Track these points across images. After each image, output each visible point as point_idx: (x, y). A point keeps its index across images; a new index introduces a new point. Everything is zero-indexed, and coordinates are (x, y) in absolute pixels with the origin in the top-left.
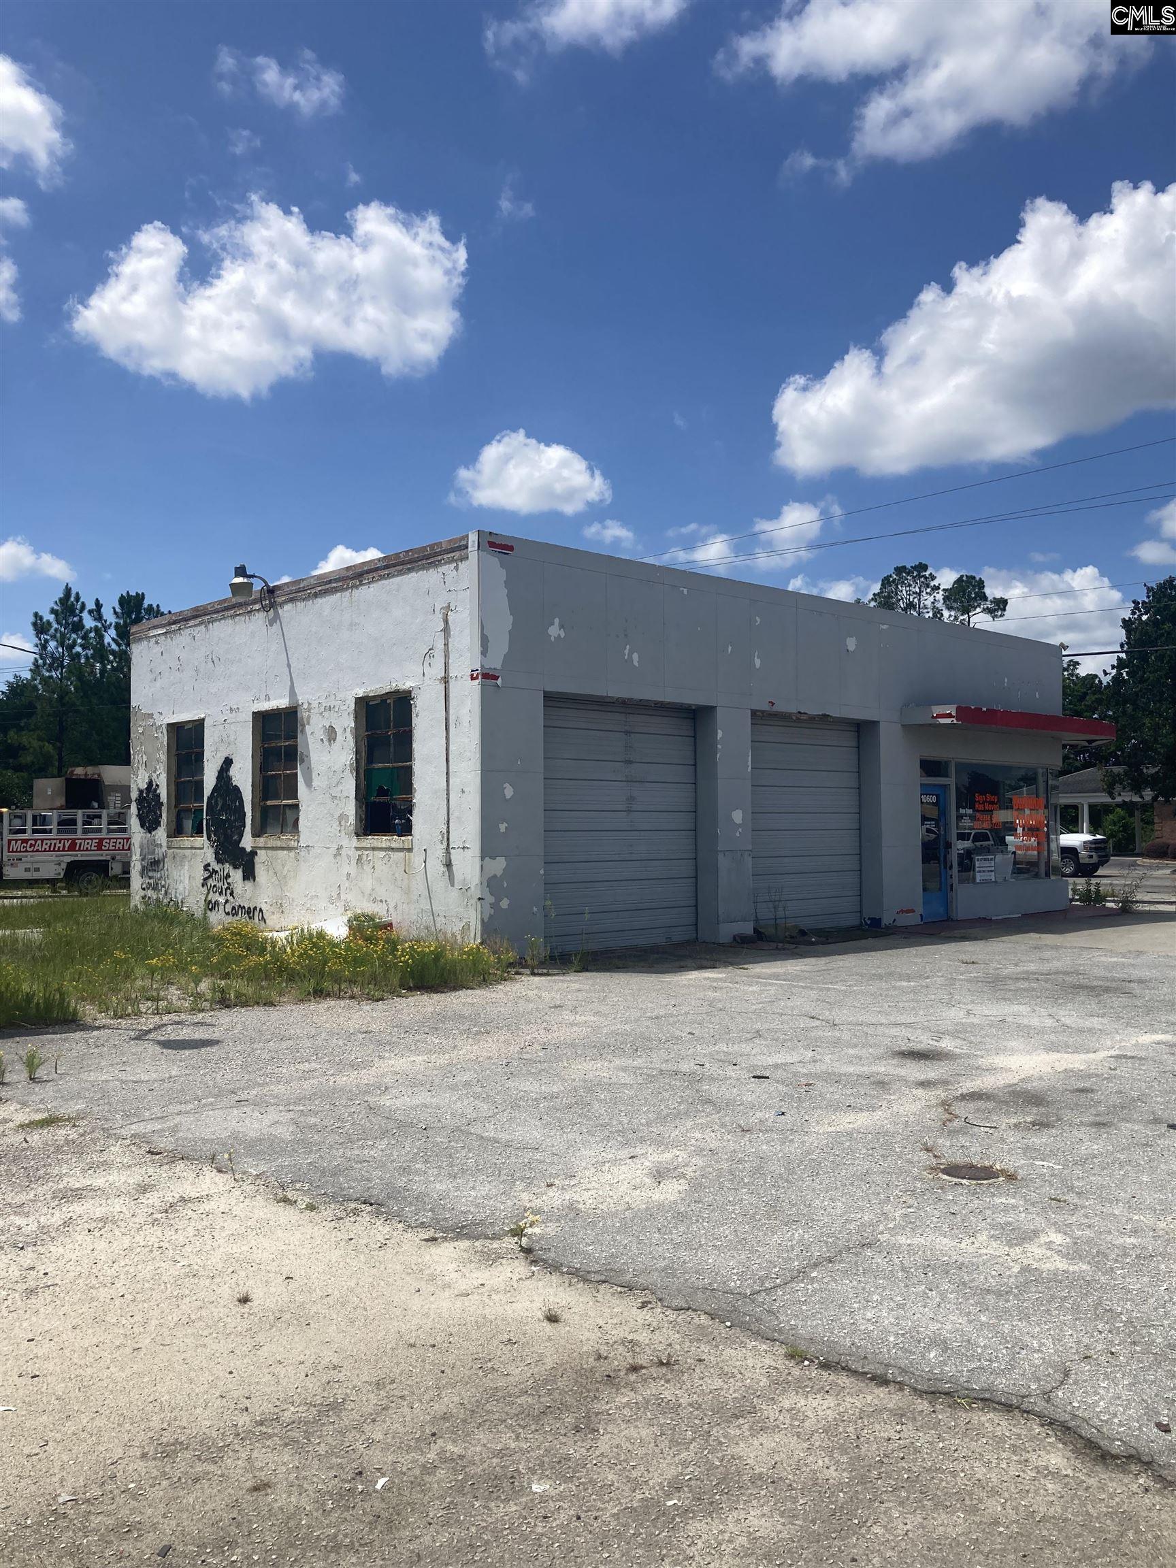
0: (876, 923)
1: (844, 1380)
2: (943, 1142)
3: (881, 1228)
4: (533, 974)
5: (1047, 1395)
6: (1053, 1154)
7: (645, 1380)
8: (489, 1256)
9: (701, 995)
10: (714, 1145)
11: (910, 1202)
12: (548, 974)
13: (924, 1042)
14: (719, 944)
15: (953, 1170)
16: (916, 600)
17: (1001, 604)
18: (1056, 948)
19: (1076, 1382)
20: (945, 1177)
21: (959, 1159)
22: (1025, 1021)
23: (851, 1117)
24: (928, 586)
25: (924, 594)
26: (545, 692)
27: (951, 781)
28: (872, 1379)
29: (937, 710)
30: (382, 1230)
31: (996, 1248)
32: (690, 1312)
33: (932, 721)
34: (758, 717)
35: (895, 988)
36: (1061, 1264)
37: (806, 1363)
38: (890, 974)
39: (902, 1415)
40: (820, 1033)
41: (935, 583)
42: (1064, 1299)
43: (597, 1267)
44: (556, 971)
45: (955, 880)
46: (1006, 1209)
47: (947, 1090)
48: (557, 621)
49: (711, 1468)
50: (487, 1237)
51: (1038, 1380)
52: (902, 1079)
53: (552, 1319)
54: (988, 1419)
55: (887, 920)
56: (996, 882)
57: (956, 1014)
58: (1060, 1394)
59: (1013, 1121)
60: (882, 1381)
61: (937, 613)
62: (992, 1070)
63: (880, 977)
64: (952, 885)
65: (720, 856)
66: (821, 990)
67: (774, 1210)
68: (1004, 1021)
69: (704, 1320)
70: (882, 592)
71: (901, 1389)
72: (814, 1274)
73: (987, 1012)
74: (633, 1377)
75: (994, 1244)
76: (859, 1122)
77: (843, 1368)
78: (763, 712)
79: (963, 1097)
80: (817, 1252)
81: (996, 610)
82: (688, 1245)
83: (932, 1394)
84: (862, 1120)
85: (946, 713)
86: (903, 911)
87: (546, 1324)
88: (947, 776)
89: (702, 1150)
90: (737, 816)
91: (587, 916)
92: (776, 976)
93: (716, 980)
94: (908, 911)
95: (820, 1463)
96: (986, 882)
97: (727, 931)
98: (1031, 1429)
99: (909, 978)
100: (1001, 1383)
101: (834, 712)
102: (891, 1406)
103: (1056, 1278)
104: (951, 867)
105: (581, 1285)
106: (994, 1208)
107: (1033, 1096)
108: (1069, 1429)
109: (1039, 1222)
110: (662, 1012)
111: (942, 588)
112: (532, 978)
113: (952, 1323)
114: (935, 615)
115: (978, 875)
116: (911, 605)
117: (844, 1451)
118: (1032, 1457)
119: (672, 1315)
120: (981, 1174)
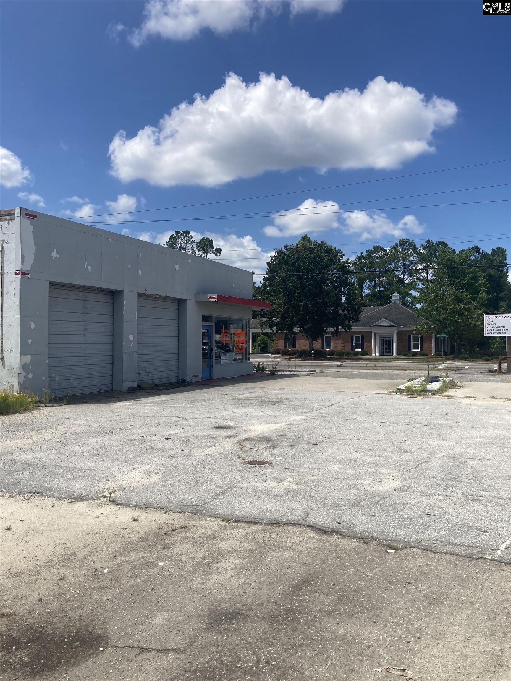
0: (184, 381)
1: (243, 524)
2: (244, 455)
3: (235, 482)
4: (46, 406)
5: (304, 520)
6: (281, 455)
7: (179, 533)
8: (99, 504)
9: (126, 411)
10: (163, 462)
11: (241, 474)
12: (53, 406)
13: (222, 423)
14: (123, 391)
15: (250, 463)
16: (184, 246)
17: (219, 251)
18: (253, 388)
19: (311, 515)
20: (249, 465)
21: (252, 459)
22: (254, 414)
23: (208, 449)
24: (189, 241)
25: (188, 244)
26: (50, 282)
27: (213, 324)
28: (252, 523)
29: (210, 296)
30: (50, 501)
31: (274, 484)
32: (183, 513)
33: (208, 300)
34: (141, 296)
35: (202, 405)
36: (296, 487)
37: (229, 521)
38: (198, 400)
39: (265, 531)
40: (182, 422)
41: (193, 239)
42: (300, 495)
43: (142, 504)
44: (56, 405)
45: (214, 363)
46: (272, 473)
47: (237, 438)
48: (55, 250)
49: (214, 552)
50: (94, 499)
51: (301, 516)
52: (220, 436)
53: (135, 520)
54: (290, 528)
55: (188, 380)
56: (228, 364)
57: (228, 413)
58: (308, 519)
59: (264, 446)
60: (255, 523)
61: (194, 252)
62: (249, 431)
63: (194, 401)
64: (212, 365)
65: (124, 355)
66: (174, 407)
67: (196, 480)
68: (247, 414)
69: (189, 514)
70: (170, 242)
71: (261, 524)
72: (220, 497)
73: (239, 412)
74: (174, 533)
75: (273, 483)
76: (212, 451)
77: (242, 521)
78: (142, 294)
79: (244, 440)
80: (218, 491)
81: (217, 253)
82: (171, 493)
83: (272, 524)
84: (212, 450)
85: (213, 297)
86: (194, 376)
87: (134, 522)
88: (212, 322)
89: (159, 465)
90: (131, 337)
91: (72, 380)
92: (154, 403)
93: (129, 405)
94: (196, 376)
95: (246, 545)
96: (225, 364)
97: (126, 386)
98: (302, 529)
99: (205, 401)
100: (291, 518)
101: (170, 295)
102: (260, 529)
103: (295, 490)
104: (212, 358)
105: (139, 510)
106: (269, 473)
107: (267, 438)
108: (313, 527)
109: (284, 476)
110: (115, 419)
111: (195, 242)
112: (46, 408)
113: (270, 505)
114: (192, 253)
115: (222, 361)
116: (182, 248)
117: (252, 542)
118: (306, 535)
119: (178, 515)
120: (261, 463)
